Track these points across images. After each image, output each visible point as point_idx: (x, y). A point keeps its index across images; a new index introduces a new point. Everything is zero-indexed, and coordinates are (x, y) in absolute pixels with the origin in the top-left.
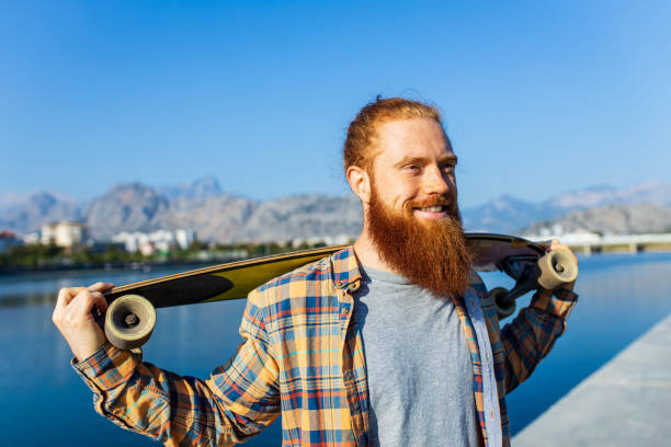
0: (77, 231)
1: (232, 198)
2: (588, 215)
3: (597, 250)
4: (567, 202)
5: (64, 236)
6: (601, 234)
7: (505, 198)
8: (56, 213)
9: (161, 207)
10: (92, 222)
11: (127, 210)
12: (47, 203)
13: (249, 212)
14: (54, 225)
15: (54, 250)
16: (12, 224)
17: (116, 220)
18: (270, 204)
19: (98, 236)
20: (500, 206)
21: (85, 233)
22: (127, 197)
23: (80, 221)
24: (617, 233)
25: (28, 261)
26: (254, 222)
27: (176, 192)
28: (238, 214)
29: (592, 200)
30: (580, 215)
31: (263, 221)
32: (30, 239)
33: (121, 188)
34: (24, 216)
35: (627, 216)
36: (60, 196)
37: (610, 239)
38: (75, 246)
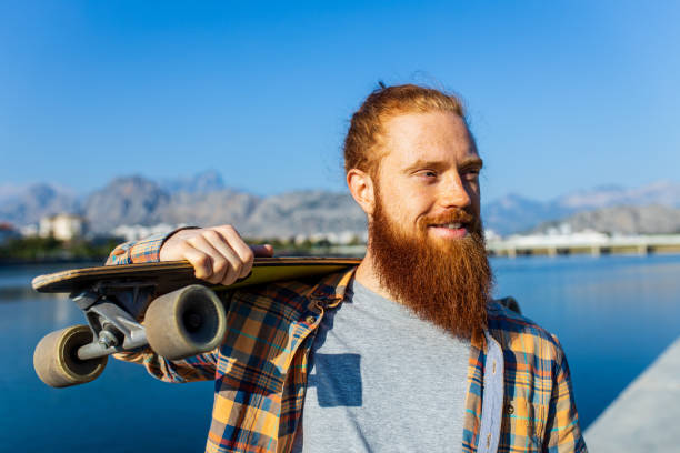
0: (76, 224)
1: (234, 193)
2: (596, 215)
3: (605, 251)
4: (575, 201)
5: (63, 229)
6: (609, 234)
7: (512, 197)
8: (55, 205)
9: (162, 201)
10: (92, 215)
11: (127, 204)
12: (45, 196)
13: (251, 207)
14: (53, 217)
15: (53, 243)
16: (10, 216)
17: (116, 214)
18: (273, 200)
19: (98, 229)
20: (507, 205)
21: (85, 227)
22: (128, 190)
23: (79, 213)
24: (626, 233)
25: (27, 254)
26: (256, 218)
27: (178, 185)
28: (239, 209)
29: (601, 200)
30: (588, 215)
31: (265, 216)
32: (28, 231)
33: (122, 181)
34: (22, 209)
35: (636, 216)
36: (58, 187)
37: (618, 240)
38: (75, 239)
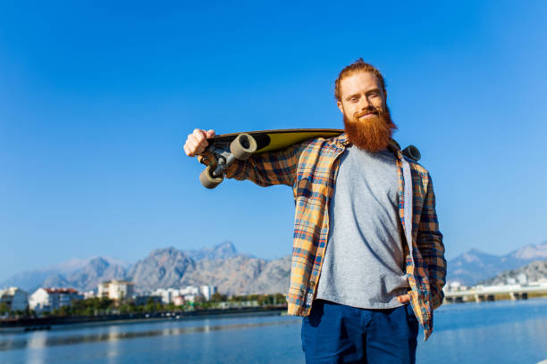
0: (124, 288)
1: (245, 258)
4: (528, 254)
5: (114, 292)
7: (472, 252)
8: (109, 274)
9: (190, 267)
10: (135, 281)
11: (163, 270)
12: (102, 266)
13: (259, 270)
14: (107, 283)
15: (107, 302)
16: (75, 284)
17: (155, 278)
18: (277, 263)
19: (140, 292)
20: (469, 259)
21: (130, 289)
22: (163, 259)
23: (127, 280)
25: (86, 312)
26: (263, 278)
27: (202, 255)
28: (250, 272)
31: (270, 276)
32: (88, 295)
33: (159, 253)
34: (85, 277)
36: (111, 261)
38: (122, 299)
